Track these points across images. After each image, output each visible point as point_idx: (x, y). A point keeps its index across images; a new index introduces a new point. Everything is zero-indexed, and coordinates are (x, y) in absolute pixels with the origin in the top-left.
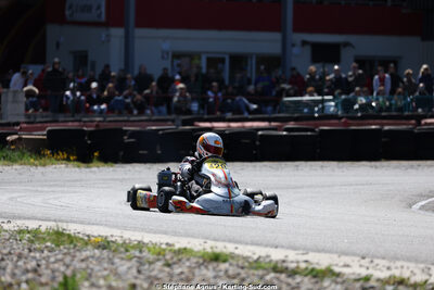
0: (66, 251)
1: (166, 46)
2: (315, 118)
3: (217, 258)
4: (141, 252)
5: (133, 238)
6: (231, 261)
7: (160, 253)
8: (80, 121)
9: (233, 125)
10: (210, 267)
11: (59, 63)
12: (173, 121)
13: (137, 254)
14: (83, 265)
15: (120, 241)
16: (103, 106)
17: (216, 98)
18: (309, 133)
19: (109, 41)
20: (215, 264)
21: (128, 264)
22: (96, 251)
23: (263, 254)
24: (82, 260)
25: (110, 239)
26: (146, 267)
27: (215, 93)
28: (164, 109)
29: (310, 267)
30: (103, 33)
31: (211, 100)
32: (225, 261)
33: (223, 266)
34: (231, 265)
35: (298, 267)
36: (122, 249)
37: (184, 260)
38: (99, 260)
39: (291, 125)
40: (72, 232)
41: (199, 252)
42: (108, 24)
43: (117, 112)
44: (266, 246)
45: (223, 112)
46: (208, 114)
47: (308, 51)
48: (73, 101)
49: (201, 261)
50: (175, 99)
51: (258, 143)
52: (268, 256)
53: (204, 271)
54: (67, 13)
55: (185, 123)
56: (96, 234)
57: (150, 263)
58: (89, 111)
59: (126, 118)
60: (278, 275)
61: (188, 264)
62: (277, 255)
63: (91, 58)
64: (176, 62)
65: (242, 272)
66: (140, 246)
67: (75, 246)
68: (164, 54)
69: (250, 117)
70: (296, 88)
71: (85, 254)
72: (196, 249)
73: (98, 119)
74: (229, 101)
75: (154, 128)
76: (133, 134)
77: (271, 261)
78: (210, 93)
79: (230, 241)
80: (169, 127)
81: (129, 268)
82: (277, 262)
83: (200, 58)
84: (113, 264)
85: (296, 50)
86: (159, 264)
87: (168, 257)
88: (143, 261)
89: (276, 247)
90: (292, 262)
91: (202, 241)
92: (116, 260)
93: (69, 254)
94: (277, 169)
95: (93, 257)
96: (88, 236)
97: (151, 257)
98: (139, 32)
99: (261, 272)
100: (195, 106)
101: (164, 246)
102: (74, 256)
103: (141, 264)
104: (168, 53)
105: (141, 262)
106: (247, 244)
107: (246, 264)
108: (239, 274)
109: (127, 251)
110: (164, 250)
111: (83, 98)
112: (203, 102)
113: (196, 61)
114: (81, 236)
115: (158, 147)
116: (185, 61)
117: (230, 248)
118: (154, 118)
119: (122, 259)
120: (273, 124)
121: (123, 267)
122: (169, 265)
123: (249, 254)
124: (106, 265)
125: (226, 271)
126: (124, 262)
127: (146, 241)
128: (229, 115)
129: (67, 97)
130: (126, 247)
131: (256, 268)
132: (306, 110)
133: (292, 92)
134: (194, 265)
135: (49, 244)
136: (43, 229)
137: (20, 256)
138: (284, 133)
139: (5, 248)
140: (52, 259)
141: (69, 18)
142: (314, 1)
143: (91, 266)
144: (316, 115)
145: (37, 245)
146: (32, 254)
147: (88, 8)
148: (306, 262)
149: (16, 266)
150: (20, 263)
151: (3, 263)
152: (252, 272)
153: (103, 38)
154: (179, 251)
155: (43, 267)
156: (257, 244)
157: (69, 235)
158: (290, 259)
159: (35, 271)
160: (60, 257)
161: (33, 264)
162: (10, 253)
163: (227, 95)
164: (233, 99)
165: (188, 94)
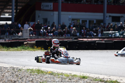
0: (40, 75)
1: (70, 17)
3: (84, 78)
4: (62, 76)
5: (60, 72)
6: (88, 78)
7: (68, 76)
8: (45, 38)
9: (89, 39)
10: (82, 80)
11: (39, 22)
12: (72, 38)
13: (61, 76)
14: (46, 79)
15: (56, 73)
16: (52, 34)
17: (84, 32)
18: (111, 42)
19: (53, 15)
20: (83, 79)
21: (59, 79)
22: (49, 75)
23: (97, 77)
24: (45, 78)
25: (53, 72)
26: (64, 80)
29: (111, 80)
30: (52, 13)
31: (83, 32)
32: (86, 78)
33: (86, 80)
34: (88, 79)
35: (107, 80)
36: (57, 75)
37: (75, 78)
38: (50, 78)
39: (106, 40)
40: (42, 70)
41: (79, 76)
42: (53, 11)
43: (56, 36)
44: (98, 74)
45: (86, 36)
46: (82, 36)
47: (111, 18)
48: (43, 32)
49: (79, 78)
50: (72, 32)
51: (96, 45)
52: (99, 77)
53: (80, 81)
54: (42, 7)
55: (75, 39)
56: (49, 71)
57: (65, 79)
58: (48, 35)
60: (102, 82)
61: (76, 79)
62: (101, 77)
63: (48, 20)
64: (73, 21)
65: (91, 81)
66: (62, 74)
67: (43, 74)
69: (94, 37)
70: (107, 29)
71: (46, 76)
72: (78, 75)
73: (50, 38)
75: (66, 40)
76: (60, 42)
77: (100, 78)
78: (82, 30)
79: (88, 73)
80: (71, 40)
82: (101, 79)
83: (80, 20)
84: (54, 79)
85: (107, 18)
86: (67, 79)
87: (70, 77)
88: (63, 78)
89: (101, 74)
90: (106, 79)
91: (80, 73)
92: (55, 78)
94: (102, 52)
95: (48, 77)
96: (47, 71)
97: (65, 77)
98: (62, 13)
100: (78, 34)
101: (69, 74)
102: (43, 77)
103: (62, 79)
104: (70, 19)
105: (62, 78)
106: (93, 73)
107: (92, 79)
109: (58, 75)
110: (69, 75)
111: (46, 32)
112: (81, 33)
113: (78, 21)
114: (45, 71)
115: (67, 46)
116: (75, 21)
117: (88, 75)
118: (66, 37)
119: (57, 78)
120: (101, 39)
121: (57, 80)
122: (70, 80)
123: (93, 76)
124: (52, 79)
125: (87, 81)
126: (57, 79)
127: (64, 72)
128: (88, 37)
129: (41, 31)
130: (58, 74)
131: (96, 81)
132: (110, 36)
133: (106, 30)
134: (77, 80)
135: (36, 73)
136: (34, 69)
137: (27, 77)
138: (104, 42)
139: (23, 74)
140: (37, 78)
141: (42, 9)
142: (113, 4)
143: (48, 80)
144: (113, 37)
145: (32, 74)
146: (31, 76)
147: (48, 6)
148: (110, 79)
149: (26, 80)
150: (28, 79)
151: (23, 79)
152: (94, 81)
153: (52, 14)
154: (73, 76)
155: (34, 80)
156: (96, 74)
157: (42, 71)
158: (105, 78)
159: (32, 81)
160: (39, 77)
161: (31, 79)
162: (25, 76)
163: (87, 31)
164: (89, 32)
165: (76, 31)
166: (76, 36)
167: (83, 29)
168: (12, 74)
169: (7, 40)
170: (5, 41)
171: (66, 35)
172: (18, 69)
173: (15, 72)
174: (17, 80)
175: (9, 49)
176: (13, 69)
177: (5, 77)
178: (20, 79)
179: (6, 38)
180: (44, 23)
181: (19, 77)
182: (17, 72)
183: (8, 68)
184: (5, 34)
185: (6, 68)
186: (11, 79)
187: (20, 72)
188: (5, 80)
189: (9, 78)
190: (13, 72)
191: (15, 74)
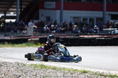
0: (44, 70)
1: (72, 15)
2: (112, 35)
3: (85, 72)
4: (64, 70)
5: (62, 67)
6: (89, 73)
7: (69, 71)
8: (48, 35)
9: (90, 36)
10: (83, 74)
12: (73, 35)
14: (49, 74)
15: (58, 67)
16: (54, 31)
17: (85, 29)
18: (110, 39)
20: (84, 74)
21: (61, 74)
22: (52, 70)
23: (97, 71)
24: (48, 73)
25: (56, 67)
26: (66, 74)
27: (85, 28)
28: (71, 32)
29: (110, 75)
30: (54, 11)
32: (87, 73)
33: (87, 74)
35: (107, 75)
37: (76, 72)
38: (53, 72)
39: (105, 36)
42: (56, 9)
43: (58, 33)
44: (98, 69)
45: (87, 33)
47: (110, 16)
49: (81, 73)
50: (74, 29)
51: (96, 41)
52: (99, 72)
53: (81, 76)
54: (45, 6)
55: (76, 36)
56: (52, 66)
57: (67, 73)
59: (60, 34)
60: (101, 77)
61: (77, 74)
62: (101, 71)
63: (51, 18)
64: (74, 19)
65: (92, 76)
66: (64, 69)
67: (47, 69)
68: (71, 17)
71: (49, 71)
72: (79, 70)
74: (89, 30)
75: (68, 37)
76: (62, 39)
78: (83, 28)
79: (88, 68)
80: (72, 37)
81: (61, 75)
82: (101, 73)
83: (81, 18)
85: (107, 16)
86: (69, 73)
87: (71, 72)
88: (65, 73)
89: (101, 69)
91: (81, 68)
92: (57, 73)
93: (45, 71)
94: (101, 48)
95: (51, 72)
96: (50, 66)
97: (67, 72)
98: (64, 11)
99: (97, 76)
100: (79, 31)
101: (70, 69)
104: (72, 17)
106: (93, 68)
107: (93, 74)
108: (91, 76)
109: (60, 70)
110: (71, 70)
111: (49, 29)
112: (82, 30)
113: (80, 19)
114: (48, 66)
115: (69, 42)
116: (77, 19)
117: (88, 69)
118: (68, 34)
119: (59, 72)
120: (101, 36)
121: (59, 74)
122: (72, 74)
123: (94, 71)
124: (55, 74)
125: (87, 76)
127: (66, 67)
128: (89, 34)
129: (45, 29)
131: (96, 75)
132: (109, 32)
133: (106, 27)
134: (79, 74)
135: (39, 68)
136: (38, 64)
137: (31, 71)
138: (104, 38)
139: (27, 69)
140: (40, 72)
141: (45, 8)
142: (112, 3)
143: (51, 74)
144: (112, 34)
145: (36, 68)
146: (35, 71)
147: (50, 5)
148: (109, 73)
149: (30, 74)
150: (31, 73)
151: (27, 73)
152: (94, 76)
153: (55, 13)
154: (75, 70)
155: (38, 74)
156: (96, 68)
157: (45, 66)
158: (105, 72)
159: (36, 75)
160: (42, 72)
161: (35, 74)
162: (29, 71)
163: (88, 28)
164: (90, 29)
165: (77, 28)
166: (78, 33)
167: (83, 26)
168: (16, 69)
169: (12, 37)
170: (10, 37)
171: (68, 32)
172: (23, 64)
173: (20, 67)
174: (22, 75)
175: (14, 45)
176: (18, 64)
177: (10, 72)
178: (25, 73)
179: (12, 35)
180: (47, 21)
181: (24, 72)
182: (21, 67)
183: (13, 64)
184: (10, 32)
185: (12, 63)
186: (16, 73)
187: (25, 67)
188: (10, 75)
189: (14, 73)
190: (18, 67)
191: (19, 69)
